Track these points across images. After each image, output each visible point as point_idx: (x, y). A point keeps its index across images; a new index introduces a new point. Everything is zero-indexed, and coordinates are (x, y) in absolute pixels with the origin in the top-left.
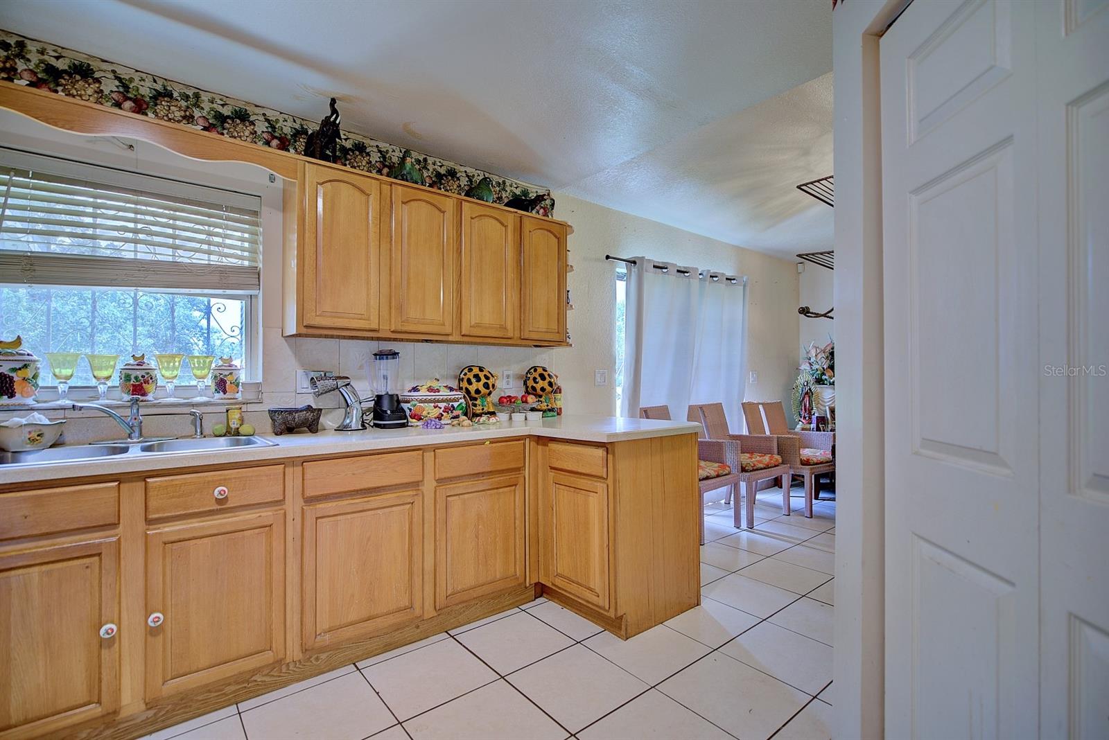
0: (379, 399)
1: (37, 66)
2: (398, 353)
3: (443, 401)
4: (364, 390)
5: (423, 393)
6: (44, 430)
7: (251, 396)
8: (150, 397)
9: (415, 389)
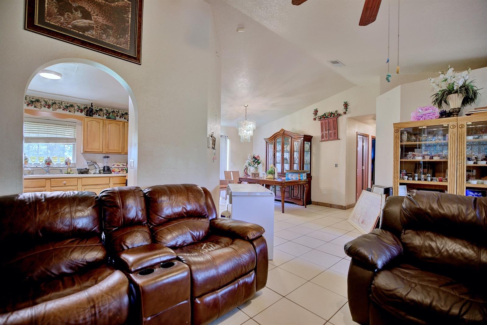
0: (104, 167)
1: (29, 101)
2: (109, 157)
3: (120, 168)
4: (101, 165)
5: (115, 166)
6: (31, 171)
7: (73, 166)
8: (51, 166)
9: (114, 165)
